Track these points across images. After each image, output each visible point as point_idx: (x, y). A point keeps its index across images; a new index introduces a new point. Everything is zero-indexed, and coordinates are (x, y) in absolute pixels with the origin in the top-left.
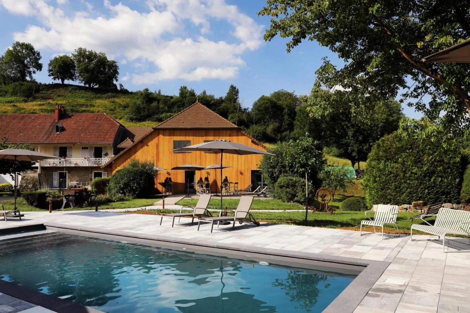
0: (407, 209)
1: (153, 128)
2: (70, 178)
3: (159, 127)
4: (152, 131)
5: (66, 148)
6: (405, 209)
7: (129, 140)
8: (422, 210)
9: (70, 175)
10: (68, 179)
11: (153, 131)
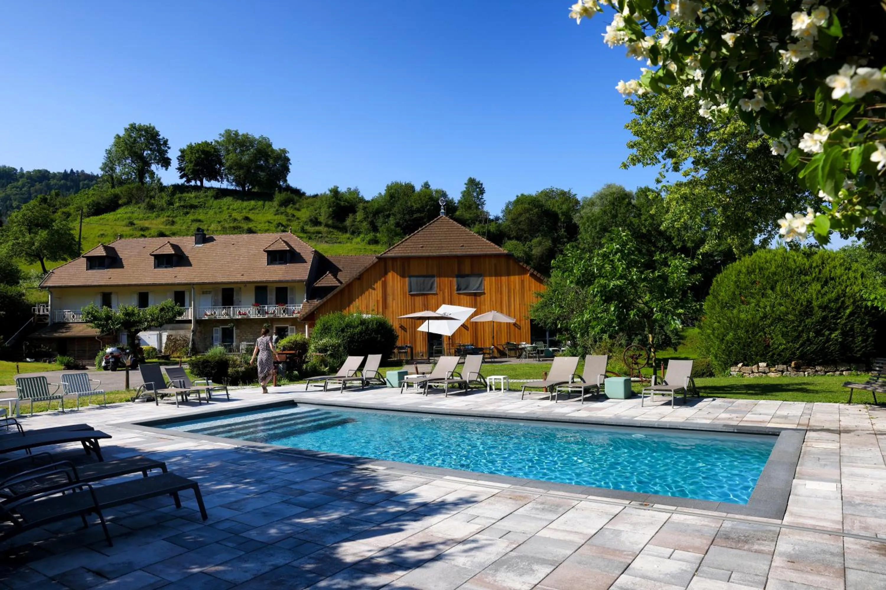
0: (782, 372)
1: (377, 258)
2: (239, 336)
3: (386, 255)
4: (375, 261)
5: (232, 290)
6: (779, 371)
7: (330, 275)
8: (804, 372)
9: (238, 331)
10: (236, 338)
11: (377, 262)
